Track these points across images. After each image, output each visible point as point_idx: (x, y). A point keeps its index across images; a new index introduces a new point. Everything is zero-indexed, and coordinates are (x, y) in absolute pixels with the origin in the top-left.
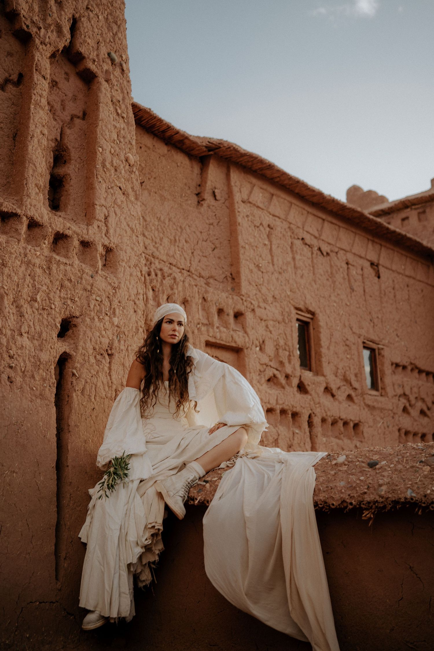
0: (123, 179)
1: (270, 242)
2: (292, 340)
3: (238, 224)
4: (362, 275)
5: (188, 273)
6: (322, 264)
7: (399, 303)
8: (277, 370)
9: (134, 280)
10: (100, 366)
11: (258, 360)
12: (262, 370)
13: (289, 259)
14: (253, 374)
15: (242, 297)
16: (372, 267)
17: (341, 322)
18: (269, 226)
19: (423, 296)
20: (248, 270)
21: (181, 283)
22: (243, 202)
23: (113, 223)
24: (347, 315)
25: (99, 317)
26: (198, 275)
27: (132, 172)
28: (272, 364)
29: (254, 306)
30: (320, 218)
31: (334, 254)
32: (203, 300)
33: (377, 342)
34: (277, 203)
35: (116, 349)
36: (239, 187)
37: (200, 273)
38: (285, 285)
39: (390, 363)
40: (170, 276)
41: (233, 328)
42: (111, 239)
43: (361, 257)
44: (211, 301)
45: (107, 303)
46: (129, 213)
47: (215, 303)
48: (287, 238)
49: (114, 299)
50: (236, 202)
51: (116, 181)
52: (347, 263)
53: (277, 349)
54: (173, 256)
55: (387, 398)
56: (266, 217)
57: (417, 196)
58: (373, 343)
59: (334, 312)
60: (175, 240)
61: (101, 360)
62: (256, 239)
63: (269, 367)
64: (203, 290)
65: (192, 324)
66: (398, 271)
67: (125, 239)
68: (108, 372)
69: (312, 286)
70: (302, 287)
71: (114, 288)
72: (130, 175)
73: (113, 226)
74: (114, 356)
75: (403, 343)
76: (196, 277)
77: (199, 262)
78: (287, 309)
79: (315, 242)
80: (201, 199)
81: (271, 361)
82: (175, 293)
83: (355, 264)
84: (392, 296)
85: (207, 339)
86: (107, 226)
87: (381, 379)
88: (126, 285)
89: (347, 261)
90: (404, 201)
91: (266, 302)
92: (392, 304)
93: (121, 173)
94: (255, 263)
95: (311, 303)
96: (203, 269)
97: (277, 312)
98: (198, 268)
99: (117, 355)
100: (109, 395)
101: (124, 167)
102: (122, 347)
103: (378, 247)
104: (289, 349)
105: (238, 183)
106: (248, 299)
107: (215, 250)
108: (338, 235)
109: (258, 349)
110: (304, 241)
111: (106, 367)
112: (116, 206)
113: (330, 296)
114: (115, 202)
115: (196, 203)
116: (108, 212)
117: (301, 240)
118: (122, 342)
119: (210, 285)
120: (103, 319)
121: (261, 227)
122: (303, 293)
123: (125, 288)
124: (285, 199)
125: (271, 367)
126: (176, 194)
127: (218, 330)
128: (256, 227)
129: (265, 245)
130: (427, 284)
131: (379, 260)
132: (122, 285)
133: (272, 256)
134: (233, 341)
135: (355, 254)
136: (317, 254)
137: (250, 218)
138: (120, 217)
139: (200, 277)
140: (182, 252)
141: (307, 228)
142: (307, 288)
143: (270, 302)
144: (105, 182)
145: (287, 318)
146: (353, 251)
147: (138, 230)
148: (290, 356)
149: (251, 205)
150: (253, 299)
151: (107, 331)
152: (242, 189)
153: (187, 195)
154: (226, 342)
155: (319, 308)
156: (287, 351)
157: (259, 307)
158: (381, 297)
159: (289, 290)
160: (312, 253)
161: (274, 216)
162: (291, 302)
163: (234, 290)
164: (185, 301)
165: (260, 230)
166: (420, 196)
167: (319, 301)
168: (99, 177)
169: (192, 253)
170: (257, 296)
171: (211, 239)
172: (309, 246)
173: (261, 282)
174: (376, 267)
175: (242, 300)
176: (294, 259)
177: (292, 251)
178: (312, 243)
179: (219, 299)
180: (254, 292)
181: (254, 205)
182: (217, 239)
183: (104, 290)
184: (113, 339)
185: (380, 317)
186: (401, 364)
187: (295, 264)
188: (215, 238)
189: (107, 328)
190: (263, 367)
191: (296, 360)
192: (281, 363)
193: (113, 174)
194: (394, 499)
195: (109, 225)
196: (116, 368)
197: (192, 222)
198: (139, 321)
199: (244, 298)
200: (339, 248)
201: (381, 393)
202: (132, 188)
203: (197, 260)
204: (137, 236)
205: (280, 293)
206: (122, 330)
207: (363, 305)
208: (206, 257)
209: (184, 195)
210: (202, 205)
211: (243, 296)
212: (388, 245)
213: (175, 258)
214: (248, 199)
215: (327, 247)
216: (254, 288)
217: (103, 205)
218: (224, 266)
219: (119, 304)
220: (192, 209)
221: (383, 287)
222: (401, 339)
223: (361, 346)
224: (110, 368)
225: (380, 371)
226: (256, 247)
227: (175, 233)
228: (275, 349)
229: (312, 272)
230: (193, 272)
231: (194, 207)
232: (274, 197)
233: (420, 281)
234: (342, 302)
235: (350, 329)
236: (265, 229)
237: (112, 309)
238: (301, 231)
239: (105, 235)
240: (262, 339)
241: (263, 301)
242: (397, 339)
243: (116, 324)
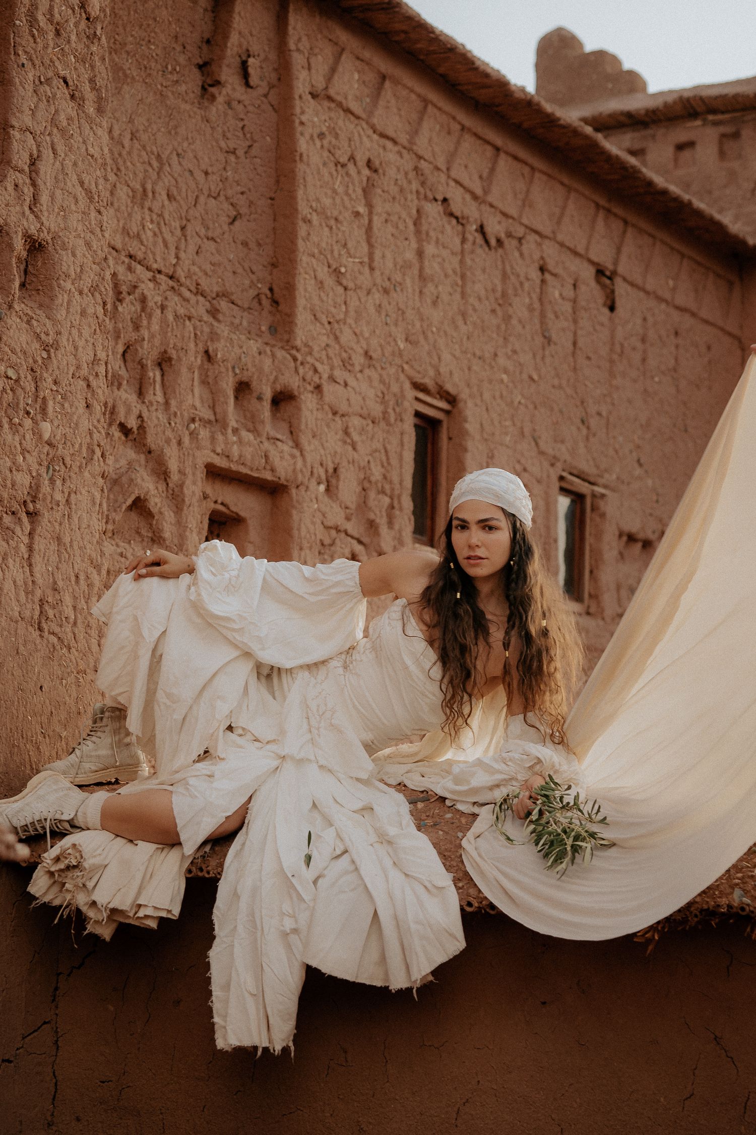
0: (72, 56)
1: (370, 206)
2: (401, 467)
3: (298, 158)
4: (575, 301)
5: (171, 283)
6: (484, 270)
7: (652, 377)
8: (360, 542)
9: (90, 326)
10: (11, 542)
11: (321, 517)
12: (327, 541)
13: (410, 255)
14: (308, 551)
15: (294, 352)
16: (598, 282)
17: (514, 425)
18: (369, 163)
19: (710, 362)
20: (313, 282)
21: (159, 311)
22: (314, 96)
23: (48, 177)
24: (531, 406)
25: (11, 420)
26: (193, 289)
27: (93, 37)
28: (350, 527)
29: (320, 378)
30: (488, 142)
31: (514, 242)
32: (205, 358)
33: (592, 479)
34: (393, 102)
35: (44, 500)
36: (306, 55)
37: (198, 284)
38: (396, 325)
39: (617, 533)
40: (134, 293)
41: (268, 434)
42: (44, 219)
43: (576, 253)
44: (223, 361)
45: (30, 386)
46: (83, 150)
47: (233, 368)
48: (409, 197)
49: (45, 375)
50: (297, 97)
51: (57, 63)
52: (542, 269)
53: (364, 490)
54: (138, 236)
55: (601, 623)
56: (365, 139)
57: (725, 91)
58: (584, 480)
59: (501, 396)
60: (145, 190)
61: (12, 526)
62: (338, 200)
63: (343, 535)
64: (206, 329)
65: (178, 420)
66: (660, 293)
67: (74, 221)
68: (26, 556)
69: (456, 328)
70: (434, 329)
71: (46, 347)
72: (88, 47)
73: (48, 184)
74: (40, 518)
75: (650, 482)
76: (187, 294)
77: (197, 253)
78: (395, 388)
79: (472, 211)
80: (209, 81)
81: (348, 519)
82: (143, 339)
83: (559, 270)
84: (637, 357)
85: (209, 460)
86: (34, 184)
87: (591, 572)
88: (71, 340)
89: (541, 262)
90: (688, 100)
91: (349, 367)
92: (635, 381)
93: (69, 42)
94: (331, 262)
95: (451, 373)
96: (206, 274)
97: (371, 393)
98: (195, 269)
99: (46, 516)
100: (27, 614)
101: (76, 25)
102: (58, 496)
103: (617, 225)
104: (393, 489)
105: (305, 44)
106: (309, 359)
107: (237, 223)
108: (528, 191)
109: (322, 488)
110: (449, 205)
111: (22, 545)
112: (55, 130)
113: (496, 355)
114: (53, 122)
115: (198, 90)
116: (38, 146)
117: (440, 203)
118: (59, 483)
119: (220, 317)
120: (20, 424)
121: (351, 167)
122: (435, 347)
123: (70, 348)
124: (412, 91)
125: (347, 534)
126: (153, 64)
127: (235, 439)
128: (339, 167)
129: (357, 214)
130: (722, 329)
131: (616, 262)
132: (63, 341)
133: (371, 245)
134: (268, 467)
135: (562, 245)
136: (474, 243)
137: (325, 142)
138: (64, 159)
139: (196, 294)
140: (158, 224)
141: (458, 172)
142: (445, 332)
143: (357, 368)
144: (34, 65)
145: (394, 409)
146: (560, 237)
147: (102, 194)
148: (392, 507)
149: (333, 105)
150: (318, 360)
151: (27, 455)
152: (313, 60)
153: (178, 69)
154: (252, 470)
155: (468, 385)
156: (386, 495)
157: (332, 379)
158: (612, 361)
159: (404, 337)
160: (464, 240)
161: (383, 135)
162: (406, 367)
163: (276, 330)
164: (163, 359)
165: (347, 174)
166: (731, 91)
167: (469, 369)
168: (20, 53)
169: (183, 228)
170: (330, 351)
171: (230, 193)
172: (457, 218)
173: (342, 316)
174: (608, 282)
175: (295, 359)
176: (420, 253)
177: (418, 232)
178: (466, 212)
179: (243, 355)
180: (324, 340)
181: (340, 105)
182: (242, 193)
183: (25, 353)
184: (39, 475)
185: (604, 414)
186: (641, 536)
187: (421, 269)
188: (239, 189)
189: (29, 448)
190: (329, 535)
191: (406, 518)
192: (372, 525)
193: (51, 44)
194: (705, 907)
195: (39, 182)
196: (42, 548)
197: (185, 144)
198: (95, 430)
199: (299, 357)
200: (526, 227)
201: (589, 607)
202: (92, 81)
203: (192, 248)
204: (99, 212)
205: (381, 346)
206: (59, 452)
207: (568, 380)
208: (213, 239)
209: (170, 67)
210: (213, 98)
211: (298, 350)
212: (643, 224)
213: (142, 243)
214: (326, 88)
215: (500, 222)
216: (324, 331)
217: (28, 129)
218: (254, 268)
219: (55, 388)
220: (188, 107)
221: (620, 333)
222: (646, 472)
223: (556, 485)
224: (30, 549)
225: (591, 551)
226: (336, 219)
227: (146, 171)
228: (360, 488)
229: (459, 289)
230: (183, 280)
231: (193, 103)
232: (387, 84)
233: (707, 322)
234: (521, 373)
235: (533, 444)
236: (359, 172)
237: (40, 401)
238: (443, 178)
239: (30, 209)
240: (333, 462)
241: (341, 364)
242: (638, 471)
243: (46, 436)
